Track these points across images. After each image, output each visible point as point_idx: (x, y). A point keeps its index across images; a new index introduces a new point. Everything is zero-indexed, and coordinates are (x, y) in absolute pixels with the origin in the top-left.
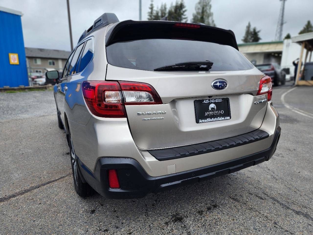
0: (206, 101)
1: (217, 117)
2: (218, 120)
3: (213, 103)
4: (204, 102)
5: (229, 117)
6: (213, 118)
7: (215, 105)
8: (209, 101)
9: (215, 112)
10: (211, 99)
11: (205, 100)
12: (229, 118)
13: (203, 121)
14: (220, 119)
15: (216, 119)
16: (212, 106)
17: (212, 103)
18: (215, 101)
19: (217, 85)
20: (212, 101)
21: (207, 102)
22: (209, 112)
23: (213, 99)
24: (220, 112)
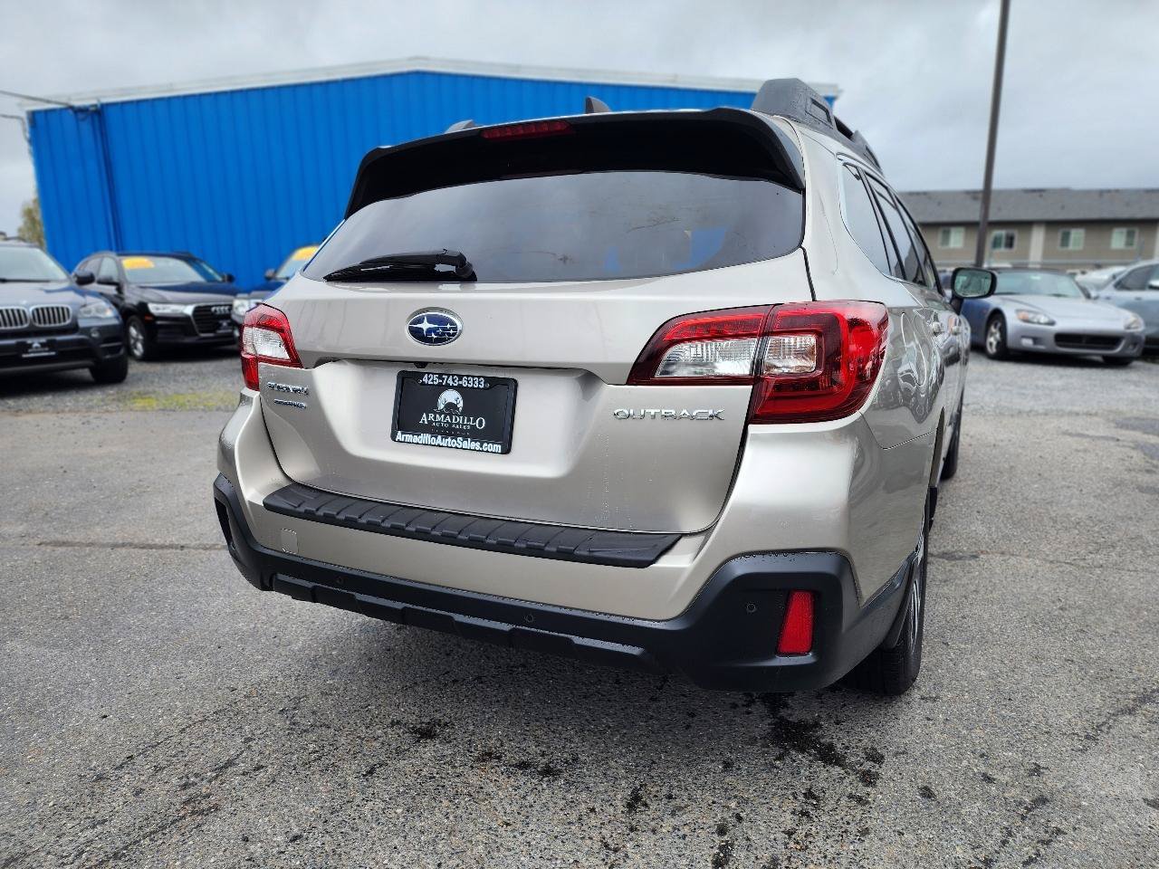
0: (429, 379)
1: (455, 437)
2: (456, 448)
3: (453, 387)
4: (425, 379)
5: (498, 444)
6: (439, 437)
7: (459, 396)
8: (439, 378)
9: (456, 420)
10: (449, 375)
11: (429, 374)
12: (498, 448)
13: (409, 437)
14: (465, 444)
15: (449, 439)
16: (451, 396)
17: (448, 387)
18: (460, 382)
19: (422, 329)
20: (451, 383)
21: (433, 381)
22: (435, 413)
23: (453, 375)
24: (474, 421)
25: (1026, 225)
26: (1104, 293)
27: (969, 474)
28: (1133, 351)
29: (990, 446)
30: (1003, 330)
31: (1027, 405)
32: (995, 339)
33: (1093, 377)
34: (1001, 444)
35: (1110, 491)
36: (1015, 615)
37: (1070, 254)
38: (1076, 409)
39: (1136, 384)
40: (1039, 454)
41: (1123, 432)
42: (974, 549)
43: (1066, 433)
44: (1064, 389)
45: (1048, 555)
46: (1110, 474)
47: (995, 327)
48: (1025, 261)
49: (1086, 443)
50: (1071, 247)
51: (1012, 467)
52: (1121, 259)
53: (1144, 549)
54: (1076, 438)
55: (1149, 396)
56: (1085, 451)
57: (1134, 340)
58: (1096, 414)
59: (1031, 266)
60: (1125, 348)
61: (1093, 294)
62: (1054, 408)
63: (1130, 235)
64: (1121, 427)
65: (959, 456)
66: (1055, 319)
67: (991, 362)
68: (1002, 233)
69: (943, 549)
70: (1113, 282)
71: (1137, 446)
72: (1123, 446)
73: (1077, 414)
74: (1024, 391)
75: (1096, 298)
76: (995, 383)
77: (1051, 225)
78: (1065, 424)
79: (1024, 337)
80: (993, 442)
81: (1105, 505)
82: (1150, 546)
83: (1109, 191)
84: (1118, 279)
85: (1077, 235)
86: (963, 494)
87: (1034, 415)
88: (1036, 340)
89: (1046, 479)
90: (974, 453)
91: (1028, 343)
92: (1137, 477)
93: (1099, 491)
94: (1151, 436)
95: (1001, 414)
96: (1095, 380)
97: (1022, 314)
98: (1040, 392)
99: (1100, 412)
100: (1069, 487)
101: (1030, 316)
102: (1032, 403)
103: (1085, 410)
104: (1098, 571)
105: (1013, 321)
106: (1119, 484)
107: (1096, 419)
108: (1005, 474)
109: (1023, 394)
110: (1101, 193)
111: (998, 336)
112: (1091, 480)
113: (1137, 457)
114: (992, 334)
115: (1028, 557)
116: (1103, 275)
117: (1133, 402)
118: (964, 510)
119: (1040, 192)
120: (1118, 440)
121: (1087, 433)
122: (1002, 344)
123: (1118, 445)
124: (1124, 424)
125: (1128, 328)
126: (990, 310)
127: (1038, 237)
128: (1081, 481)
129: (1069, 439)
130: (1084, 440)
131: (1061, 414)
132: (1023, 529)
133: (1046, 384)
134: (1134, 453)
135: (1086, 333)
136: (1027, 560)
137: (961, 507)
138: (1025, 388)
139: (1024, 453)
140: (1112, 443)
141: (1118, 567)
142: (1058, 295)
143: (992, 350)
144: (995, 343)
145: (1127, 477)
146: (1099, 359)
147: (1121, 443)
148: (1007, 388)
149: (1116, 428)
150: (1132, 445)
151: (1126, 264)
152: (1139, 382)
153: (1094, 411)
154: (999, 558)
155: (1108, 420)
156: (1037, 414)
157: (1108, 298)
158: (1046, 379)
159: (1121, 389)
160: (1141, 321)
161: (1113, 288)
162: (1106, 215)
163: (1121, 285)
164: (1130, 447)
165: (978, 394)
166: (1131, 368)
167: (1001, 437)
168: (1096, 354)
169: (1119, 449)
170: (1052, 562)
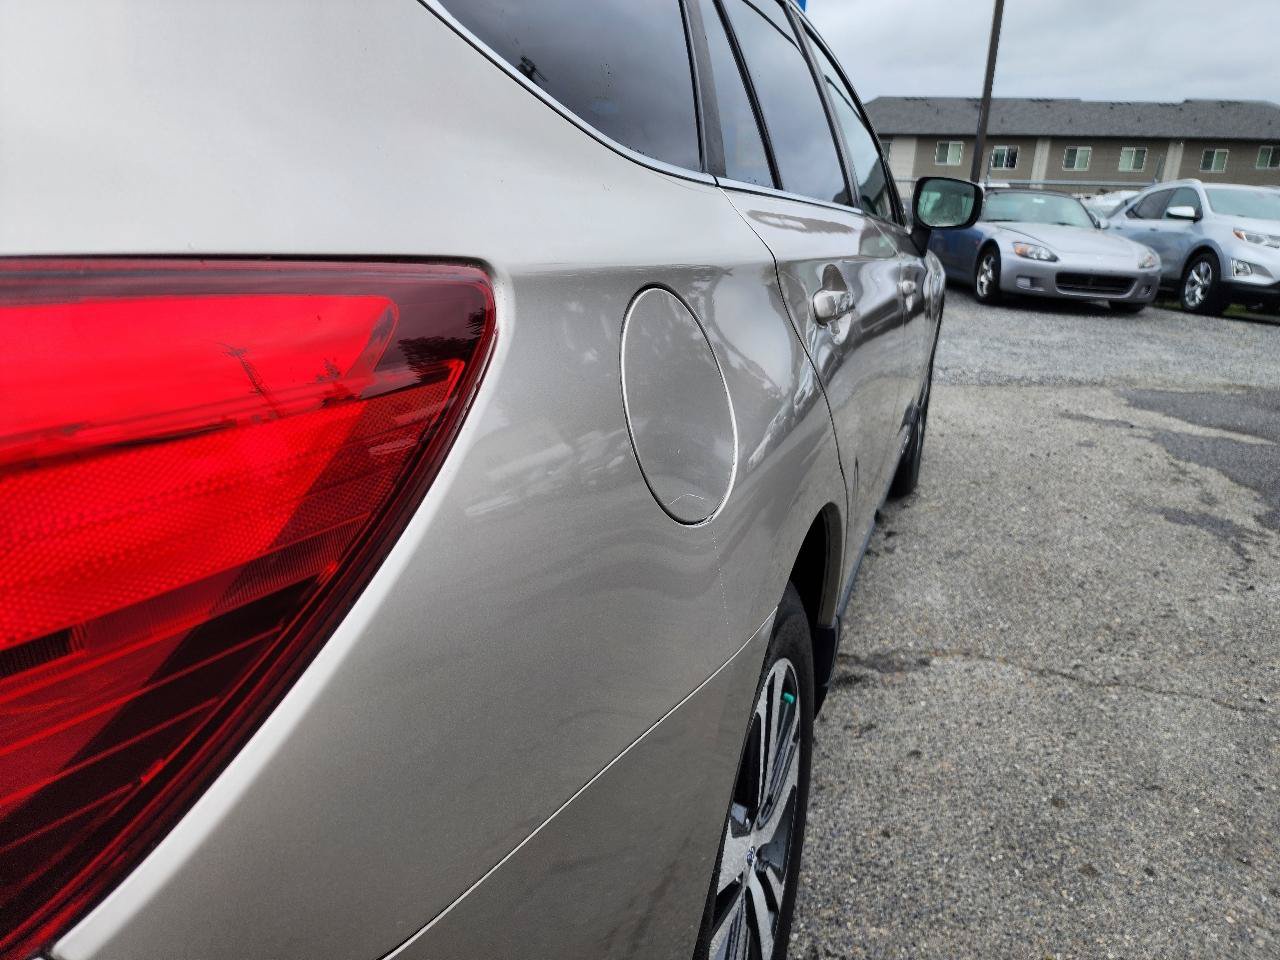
25: (1030, 140)
26: (1115, 222)
27: (935, 487)
28: (1145, 295)
29: (967, 437)
30: (996, 267)
31: (1018, 369)
32: (987, 278)
33: (1098, 330)
34: (982, 433)
35: (1124, 519)
36: (976, 820)
37: (1076, 175)
38: (1078, 375)
39: (1149, 339)
40: (1030, 450)
41: (1139, 413)
42: (924, 644)
43: (1067, 415)
44: (1065, 346)
45: (1035, 657)
46: (1124, 487)
47: (987, 264)
48: (1028, 181)
49: (1089, 432)
50: (1076, 168)
51: (993, 474)
52: (1130, 181)
53: (1180, 640)
54: (1078, 424)
55: (1166, 357)
56: (1090, 444)
57: (1147, 281)
58: (1102, 384)
59: (1034, 186)
60: (1137, 291)
61: (1103, 223)
62: (1051, 374)
63: (1140, 155)
64: (1135, 406)
65: (924, 454)
66: (1059, 255)
67: (980, 307)
68: (1004, 149)
69: (876, 647)
70: (1126, 209)
71: (1159, 437)
72: (1139, 437)
73: (1080, 384)
74: (1015, 350)
75: (1106, 228)
76: (982, 338)
77: (1057, 141)
78: (1064, 399)
79: (1019, 276)
80: (972, 429)
81: (1119, 548)
82: (1188, 634)
83: (1120, 104)
84: (1130, 205)
85: (1083, 152)
86: (923, 527)
87: (1026, 386)
88: (1034, 281)
89: (1038, 495)
90: (946, 450)
91: (1024, 284)
92: (1160, 493)
93: (1110, 518)
94: (1172, 420)
95: (989, 383)
96: (1100, 333)
97: (1020, 247)
98: (1035, 352)
99: (1108, 379)
100: (1068, 511)
101: (1030, 249)
102: (1025, 366)
103: (1089, 378)
104: (1113, 694)
105: (1008, 255)
106: (1136, 505)
107: (1104, 391)
108: (984, 486)
109: (1015, 354)
110: (1112, 106)
111: (990, 274)
112: (1099, 496)
113: (1158, 455)
114: (984, 272)
115: (1006, 661)
116: (1112, 201)
117: (1147, 365)
118: (919, 558)
119: (1047, 102)
120: (1132, 426)
121: (1092, 414)
122: (994, 284)
123: (1133, 436)
124: (1137, 403)
125: (1142, 267)
126: (983, 241)
127: (1042, 154)
128: (1085, 501)
129: (1069, 424)
130: (1090, 426)
131: (1058, 383)
132: (1000, 598)
133: (1042, 339)
134: (1153, 449)
135: (1093, 272)
136: (1003, 667)
137: (915, 551)
138: (1017, 344)
139: (1011, 450)
140: (1125, 432)
141: (1144, 684)
142: (1063, 224)
143: (982, 292)
144: (986, 283)
145: (1146, 491)
146: (1106, 304)
147: (1135, 431)
148: (996, 344)
149: (1128, 406)
150: (1149, 434)
151: (1138, 188)
152: (1152, 336)
153: (1099, 379)
154: (961, 665)
155: (1118, 394)
156: (1031, 383)
157: (1118, 228)
158: (1043, 333)
159: (1132, 348)
160: (1157, 258)
161: (1125, 216)
162: (1115, 132)
163: (1133, 213)
164: (1146, 437)
165: (960, 353)
166: (1141, 316)
167: (984, 421)
168: (1103, 298)
169: (1133, 441)
170: (1041, 673)
